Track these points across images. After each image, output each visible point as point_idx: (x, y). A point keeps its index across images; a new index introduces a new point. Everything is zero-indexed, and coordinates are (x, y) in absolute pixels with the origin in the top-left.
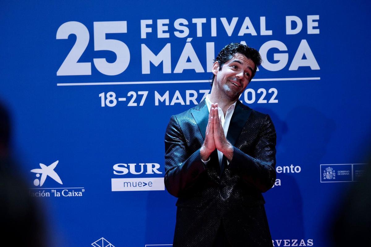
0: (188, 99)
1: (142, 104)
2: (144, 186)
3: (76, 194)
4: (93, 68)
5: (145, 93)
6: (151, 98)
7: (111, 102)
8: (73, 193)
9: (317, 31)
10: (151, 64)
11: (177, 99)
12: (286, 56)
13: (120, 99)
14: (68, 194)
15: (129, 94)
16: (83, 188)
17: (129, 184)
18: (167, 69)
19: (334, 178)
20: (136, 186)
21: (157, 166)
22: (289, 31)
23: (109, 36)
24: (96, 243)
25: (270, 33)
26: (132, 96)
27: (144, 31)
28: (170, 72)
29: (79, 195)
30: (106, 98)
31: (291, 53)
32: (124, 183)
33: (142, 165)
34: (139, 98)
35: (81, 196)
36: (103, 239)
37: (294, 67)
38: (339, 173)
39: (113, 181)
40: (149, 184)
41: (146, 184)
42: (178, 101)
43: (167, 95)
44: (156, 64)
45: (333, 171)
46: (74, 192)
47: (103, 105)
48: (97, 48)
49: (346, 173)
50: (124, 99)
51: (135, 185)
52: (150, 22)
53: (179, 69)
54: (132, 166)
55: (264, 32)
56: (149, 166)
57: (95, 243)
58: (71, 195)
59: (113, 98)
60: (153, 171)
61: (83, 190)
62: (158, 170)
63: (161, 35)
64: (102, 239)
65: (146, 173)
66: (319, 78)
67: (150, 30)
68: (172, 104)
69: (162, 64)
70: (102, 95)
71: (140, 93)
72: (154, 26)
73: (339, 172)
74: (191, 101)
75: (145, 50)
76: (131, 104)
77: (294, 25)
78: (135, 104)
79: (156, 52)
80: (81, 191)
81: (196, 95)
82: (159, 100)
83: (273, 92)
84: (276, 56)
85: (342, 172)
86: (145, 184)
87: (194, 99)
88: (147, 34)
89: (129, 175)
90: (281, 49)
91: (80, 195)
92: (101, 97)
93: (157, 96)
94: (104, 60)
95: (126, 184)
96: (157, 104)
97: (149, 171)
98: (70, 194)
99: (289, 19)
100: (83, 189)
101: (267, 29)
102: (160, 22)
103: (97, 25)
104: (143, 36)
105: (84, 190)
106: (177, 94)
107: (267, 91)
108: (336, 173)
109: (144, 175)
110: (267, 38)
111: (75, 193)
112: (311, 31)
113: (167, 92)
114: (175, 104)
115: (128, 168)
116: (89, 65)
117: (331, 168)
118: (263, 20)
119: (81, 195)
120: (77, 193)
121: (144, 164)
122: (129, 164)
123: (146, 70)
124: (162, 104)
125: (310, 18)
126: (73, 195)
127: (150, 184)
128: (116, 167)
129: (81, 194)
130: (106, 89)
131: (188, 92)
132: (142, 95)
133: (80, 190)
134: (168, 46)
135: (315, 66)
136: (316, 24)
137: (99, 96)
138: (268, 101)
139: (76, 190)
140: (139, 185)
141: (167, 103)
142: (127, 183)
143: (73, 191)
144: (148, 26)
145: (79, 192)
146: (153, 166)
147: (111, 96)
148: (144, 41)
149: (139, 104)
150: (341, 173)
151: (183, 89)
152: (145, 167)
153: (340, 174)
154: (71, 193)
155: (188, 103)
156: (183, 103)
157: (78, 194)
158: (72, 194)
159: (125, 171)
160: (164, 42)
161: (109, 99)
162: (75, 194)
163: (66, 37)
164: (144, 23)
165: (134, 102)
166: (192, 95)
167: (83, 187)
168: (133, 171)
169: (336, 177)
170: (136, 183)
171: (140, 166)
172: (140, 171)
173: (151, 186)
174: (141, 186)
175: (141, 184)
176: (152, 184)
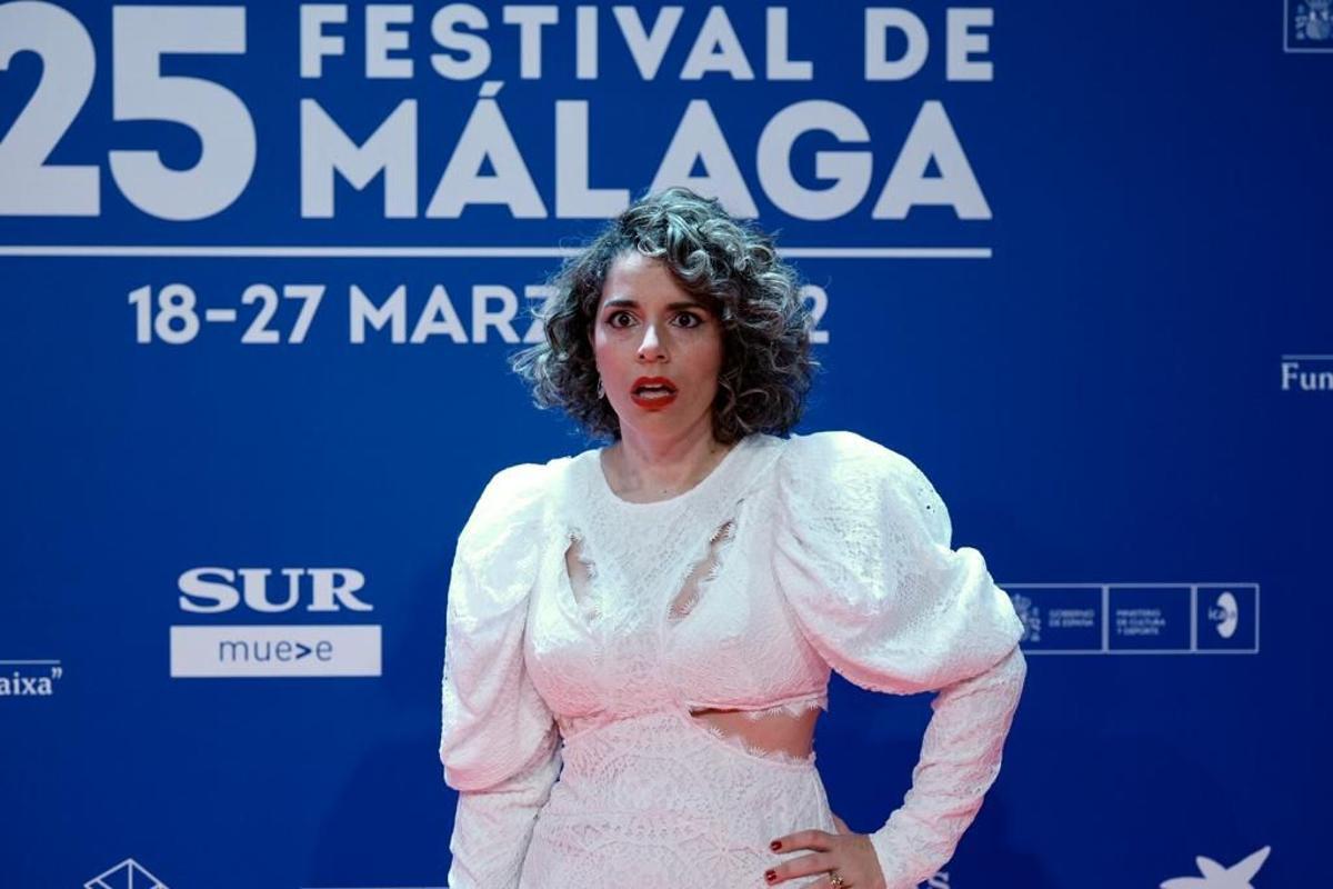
0: (481, 319)
1: (298, 335)
2: (299, 656)
3: (29, 686)
4: (108, 186)
5: (313, 295)
6: (334, 313)
7: (178, 324)
8: (16, 682)
9: (984, 72)
10: (340, 181)
11: (439, 317)
12: (864, 161)
13: (214, 315)
15: (249, 296)
16: (57, 662)
17: (240, 649)
18: (400, 202)
19: (1036, 638)
20: (268, 658)
21: (355, 580)
22: (877, 67)
23: (174, 65)
24: (103, 880)
25: (803, 71)
26: (260, 302)
27: (315, 50)
28: (411, 212)
29: (40, 690)
30: (156, 309)
31: (885, 150)
32: (222, 645)
33: (294, 574)
34: (288, 311)
35: (47, 696)
37: (891, 207)
38: (1056, 618)
39: (179, 635)
40: (318, 651)
41: (308, 651)
42: (439, 328)
43: (397, 302)
44: (359, 180)
45: (1030, 609)
46: (20, 677)
47: (144, 336)
48: (126, 107)
49: (1080, 618)
50: (229, 315)
51: (262, 653)
52: (338, 14)
53: (446, 204)
54: (255, 579)
55: (782, 67)
56: (322, 578)
57: (98, 880)
58: (8, 692)
59: (186, 311)
60: (336, 600)
61: (57, 672)
62: (357, 594)
63: (379, 66)
64: (127, 867)
65: (311, 608)
66: (986, 253)
67: (336, 46)
68: (419, 336)
69: (378, 181)
70: (141, 297)
71: (292, 291)
72: (354, 32)
73: (1053, 614)
74: (492, 330)
75: (317, 126)
76: (257, 334)
77: (896, 44)
78: (273, 337)
79: (359, 128)
80: (49, 675)
81: (511, 306)
82: (368, 325)
83: (811, 302)
84: (826, 163)
85: (1065, 613)
86: (301, 651)
87: (502, 321)
88: (327, 61)
89: (242, 615)
90: (843, 137)
91: (44, 689)
92: (135, 305)
93: (359, 303)
94: (152, 157)
95: (228, 649)
96: (357, 335)
97: (322, 601)
98: (4, 688)
99: (877, 21)
100: (56, 666)
101: (794, 54)
102: (377, 16)
103: (125, 19)
104: (310, 68)
105: (60, 671)
106: (439, 298)
108: (1044, 617)
109: (302, 616)
110: (792, 93)
111: (25, 681)
112: (959, 69)
113: (400, 295)
114: (431, 337)
115: (239, 584)
116: (91, 174)
117: (1024, 599)
118: (777, 19)
119: (49, 691)
120: (33, 680)
121: (301, 572)
122: (242, 572)
123: (317, 202)
124: (378, 336)
125: (958, 19)
126: (17, 691)
127: (324, 650)
128: (190, 582)
129: (46, 687)
130: (158, 275)
131: (481, 294)
132: (299, 303)
133: (46, 671)
134: (407, 112)
135: (972, 204)
136: (981, 43)
137: (127, 298)
139: (27, 672)
140: (282, 655)
141: (398, 336)
142: (234, 646)
143: (16, 674)
144: (328, 29)
145: (41, 680)
146: (339, 581)
147: (177, 301)
148: (313, 89)
149: (286, 333)
150: (1062, 619)
151: (460, 281)
152: (306, 585)
153: (1057, 623)
154: (7, 682)
155: (480, 336)
156: (459, 336)
157: (35, 686)
158: (12, 687)
159: (227, 599)
160: (387, 95)
161: (168, 311)
162: (22, 687)
164: (312, 18)
165: (269, 327)
166: (495, 305)
167: (54, 659)
168: (257, 598)
169: (1041, 634)
170: (268, 645)
171: (287, 578)
172: (286, 598)
173: (328, 659)
174: (288, 659)
175: (290, 649)
176: (330, 649)
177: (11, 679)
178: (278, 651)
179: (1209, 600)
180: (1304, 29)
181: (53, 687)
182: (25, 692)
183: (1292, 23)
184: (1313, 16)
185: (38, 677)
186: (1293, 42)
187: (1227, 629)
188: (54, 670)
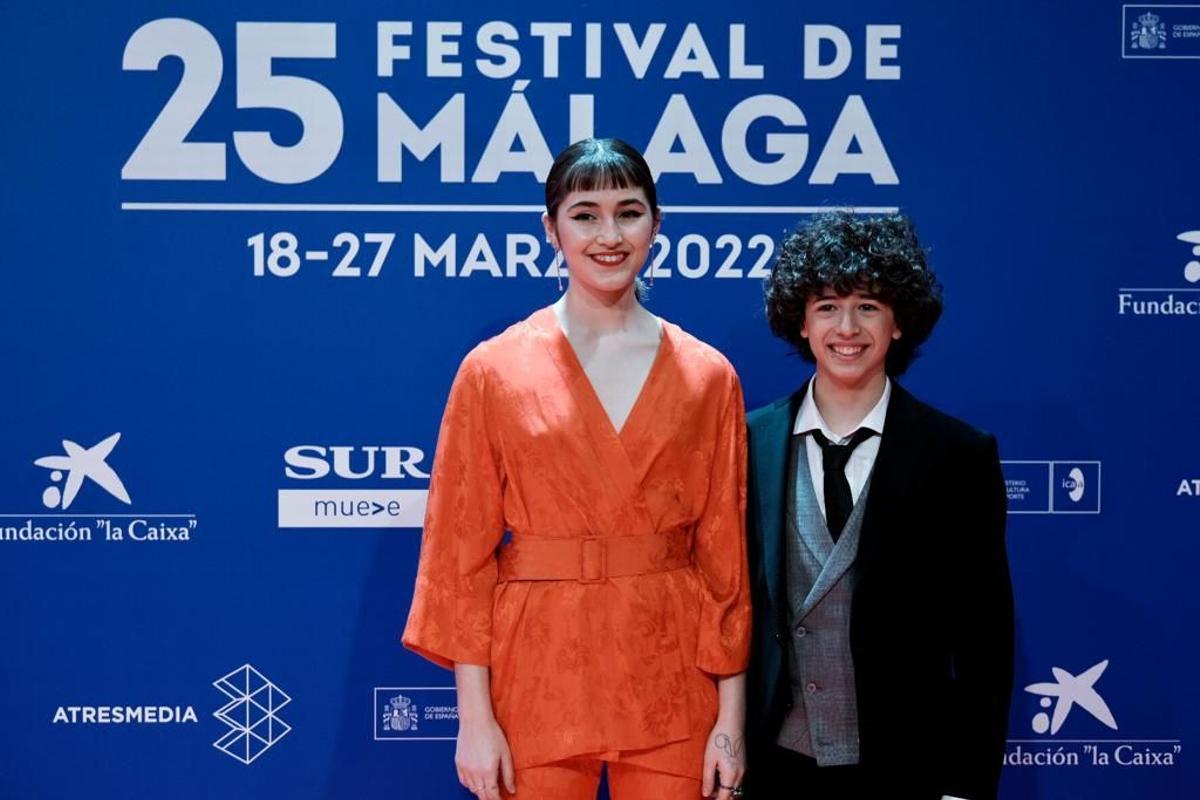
0: (513, 259)
1: (375, 271)
2: (374, 513)
3: (172, 534)
4: (232, 157)
5: (386, 240)
6: (402, 253)
7: (284, 262)
8: (162, 531)
9: (894, 73)
10: (406, 153)
11: (481, 258)
12: (802, 141)
13: (311, 255)
14: (147, 533)
15: (338, 241)
16: (193, 516)
17: (330, 507)
18: (452, 171)
20: (351, 513)
21: (417, 455)
22: (813, 70)
23: (282, 66)
24: (227, 680)
25: (756, 72)
26: (346, 246)
27: (388, 55)
28: (460, 177)
29: (180, 536)
30: (268, 251)
31: (818, 133)
32: (317, 504)
33: (371, 451)
34: (368, 252)
35: (185, 541)
36: (250, 670)
37: (823, 175)
39: (285, 497)
40: (389, 508)
41: (382, 508)
42: (481, 266)
43: (450, 246)
44: (421, 154)
46: (165, 527)
47: (259, 271)
48: (245, 100)
50: (323, 256)
51: (347, 510)
52: (405, 28)
53: (487, 172)
54: (342, 455)
55: (741, 69)
56: (392, 454)
57: (223, 679)
58: (156, 538)
59: (290, 252)
60: (403, 470)
61: (193, 523)
62: (417, 466)
63: (436, 68)
64: (245, 669)
65: (384, 476)
67: (404, 52)
68: (466, 272)
69: (436, 153)
70: (257, 241)
71: (370, 238)
72: (417, 42)
74: (521, 267)
75: (388, 110)
76: (344, 270)
77: (827, 52)
78: (356, 272)
79: (421, 116)
80: (187, 525)
81: (535, 249)
82: (427, 262)
83: (761, 248)
84: (774, 142)
86: (376, 509)
87: (529, 261)
88: (397, 63)
89: (332, 481)
90: (787, 122)
91: (183, 536)
92: (253, 247)
93: (421, 247)
94: (266, 136)
95: (321, 507)
96: (419, 271)
97: (392, 471)
98: (153, 535)
99: (813, 34)
100: (192, 519)
101: (749, 60)
102: (435, 30)
103: (245, 31)
104: (385, 69)
105: (195, 522)
106: (481, 243)
107: (745, 243)
109: (377, 482)
110: (749, 88)
111: (169, 530)
112: (875, 71)
113: (452, 240)
114: (475, 272)
115: (330, 458)
116: (220, 148)
118: (737, 33)
119: (187, 538)
120: (175, 529)
121: (377, 449)
122: (332, 449)
123: (390, 170)
124: (435, 271)
125: (875, 33)
126: (163, 538)
127: (393, 508)
128: (292, 456)
129: (185, 535)
130: (270, 225)
131: (513, 240)
132: (377, 246)
133: (185, 523)
134: (457, 103)
135: (884, 173)
136: (892, 51)
137: (247, 243)
138: (745, 273)
139: (170, 523)
140: (362, 511)
141: (450, 271)
142: (326, 505)
143: (163, 525)
144: (398, 40)
145: (181, 529)
146: (405, 456)
147: (284, 244)
148: (385, 85)
149: (365, 269)
151: (497, 230)
152: (380, 459)
154: (155, 530)
155: (512, 272)
156: (496, 272)
157: (177, 534)
158: (159, 534)
159: (321, 469)
160: (444, 89)
161: (278, 252)
162: (167, 534)
163: (152, 65)
164: (387, 30)
165: (353, 265)
166: (523, 249)
167: (191, 513)
168: (343, 468)
170: (352, 504)
171: (366, 453)
172: (365, 469)
173: (397, 514)
174: (367, 514)
175: (368, 507)
176: (398, 507)
177: (159, 528)
178: (359, 508)
179: (1063, 473)
180: (1137, 40)
181: (190, 535)
183: (1128, 36)
184: (1144, 30)
185: (179, 527)
186: (1129, 51)
187: (1076, 495)
188: (191, 522)
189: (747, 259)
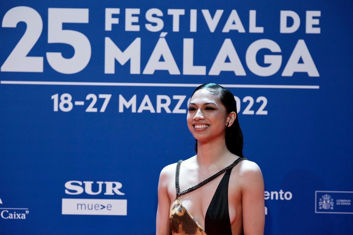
0: (159, 105)
1: (103, 110)
2: (101, 209)
3: (19, 216)
4: (46, 64)
5: (107, 97)
6: (114, 103)
7: (66, 106)
8: (15, 215)
9: (318, 31)
10: (117, 63)
11: (146, 105)
12: (279, 58)
13: (77, 103)
14: (8, 216)
15: (88, 97)
16: (27, 209)
17: (83, 206)
18: (135, 69)
19: (332, 208)
20: (92, 209)
21: (119, 185)
22: (284, 29)
23: (66, 26)
25: (261, 30)
26: (91, 99)
27: (110, 22)
28: (138, 72)
29: (22, 218)
30: (60, 101)
31: (286, 55)
32: (78, 205)
33: (100, 183)
34: (100, 102)
35: (24, 219)
37: (288, 72)
38: (339, 202)
39: (65, 201)
40: (107, 207)
41: (104, 207)
42: (146, 108)
43: (134, 99)
44: (122, 62)
45: (330, 199)
46: (16, 213)
47: (56, 109)
48: (51, 40)
49: (346, 202)
50: (82, 103)
51: (90, 208)
52: (117, 11)
53: (149, 70)
54: (89, 185)
55: (254, 29)
56: (109, 184)
58: (12, 218)
59: (69, 102)
60: (113, 192)
61: (27, 212)
62: (120, 190)
63: (129, 27)
65: (105, 194)
66: (317, 87)
67: (116, 21)
68: (140, 111)
69: (128, 63)
70: (55, 97)
71: (101, 96)
72: (121, 17)
73: (338, 201)
74: (163, 109)
75: (109, 44)
76: (90, 109)
77: (290, 22)
78: (95, 110)
79: (123, 47)
80: (25, 213)
81: (169, 102)
82: (124, 107)
83: (262, 102)
84: (267, 59)
85: (342, 201)
86: (102, 207)
87: (166, 106)
88: (113, 25)
89: (84, 196)
90: (273, 51)
91: (23, 217)
92: (53, 100)
93: (122, 100)
94: (59, 54)
95: (80, 206)
96: (121, 110)
97: (109, 192)
98: (11, 216)
99: (284, 15)
100: (27, 210)
101: (258, 25)
102: (129, 12)
103: (52, 12)
104: (108, 27)
105: (28, 212)
106: (146, 99)
107: (255, 100)
108: (335, 202)
109: (102, 196)
110: (257, 37)
111: (17, 215)
112: (310, 30)
113: (135, 97)
114: (144, 111)
115: (83, 186)
116: (41, 59)
117: (329, 196)
118: (253, 14)
119: (25, 218)
120: (20, 214)
121: (102, 182)
122: (84, 182)
123: (109, 69)
124: (128, 110)
125: (310, 14)
126: (15, 218)
127: (109, 207)
128: (68, 185)
129: (24, 217)
130: (60, 90)
131: (159, 98)
132: (104, 100)
133: (24, 212)
134: (137, 42)
135: (313, 72)
136: (317, 22)
137: (51, 97)
138: (255, 112)
139: (18, 212)
141: (134, 110)
142: (81, 205)
143: (15, 212)
144: (114, 16)
145: (22, 214)
146: (114, 186)
147: (66, 98)
148: (108, 34)
149: (99, 109)
150: (340, 202)
151: (153, 93)
152: (104, 186)
153: (339, 204)
154: (12, 215)
155: (159, 111)
156: (153, 111)
157: (21, 216)
159: (80, 190)
160: (132, 36)
161: (63, 102)
162: (16, 216)
163: (14, 25)
164: (109, 12)
165: (94, 107)
166: (164, 101)
167: (27, 208)
168: (89, 190)
169: (334, 207)
170: (92, 205)
171: (98, 184)
172: (97, 191)
173: (110, 210)
174: (98, 209)
175: (99, 206)
176: (111, 207)
177: (13, 214)
178: (95, 207)
181: (26, 217)
182: (17, 218)
185: (21, 214)
188: (26, 211)
189: (256, 107)
